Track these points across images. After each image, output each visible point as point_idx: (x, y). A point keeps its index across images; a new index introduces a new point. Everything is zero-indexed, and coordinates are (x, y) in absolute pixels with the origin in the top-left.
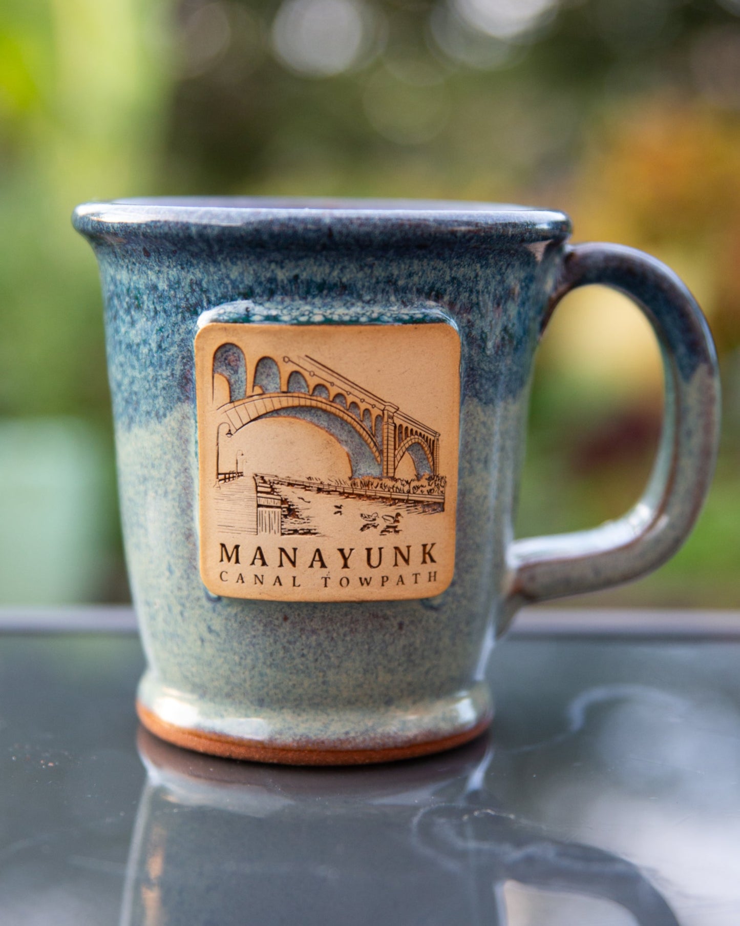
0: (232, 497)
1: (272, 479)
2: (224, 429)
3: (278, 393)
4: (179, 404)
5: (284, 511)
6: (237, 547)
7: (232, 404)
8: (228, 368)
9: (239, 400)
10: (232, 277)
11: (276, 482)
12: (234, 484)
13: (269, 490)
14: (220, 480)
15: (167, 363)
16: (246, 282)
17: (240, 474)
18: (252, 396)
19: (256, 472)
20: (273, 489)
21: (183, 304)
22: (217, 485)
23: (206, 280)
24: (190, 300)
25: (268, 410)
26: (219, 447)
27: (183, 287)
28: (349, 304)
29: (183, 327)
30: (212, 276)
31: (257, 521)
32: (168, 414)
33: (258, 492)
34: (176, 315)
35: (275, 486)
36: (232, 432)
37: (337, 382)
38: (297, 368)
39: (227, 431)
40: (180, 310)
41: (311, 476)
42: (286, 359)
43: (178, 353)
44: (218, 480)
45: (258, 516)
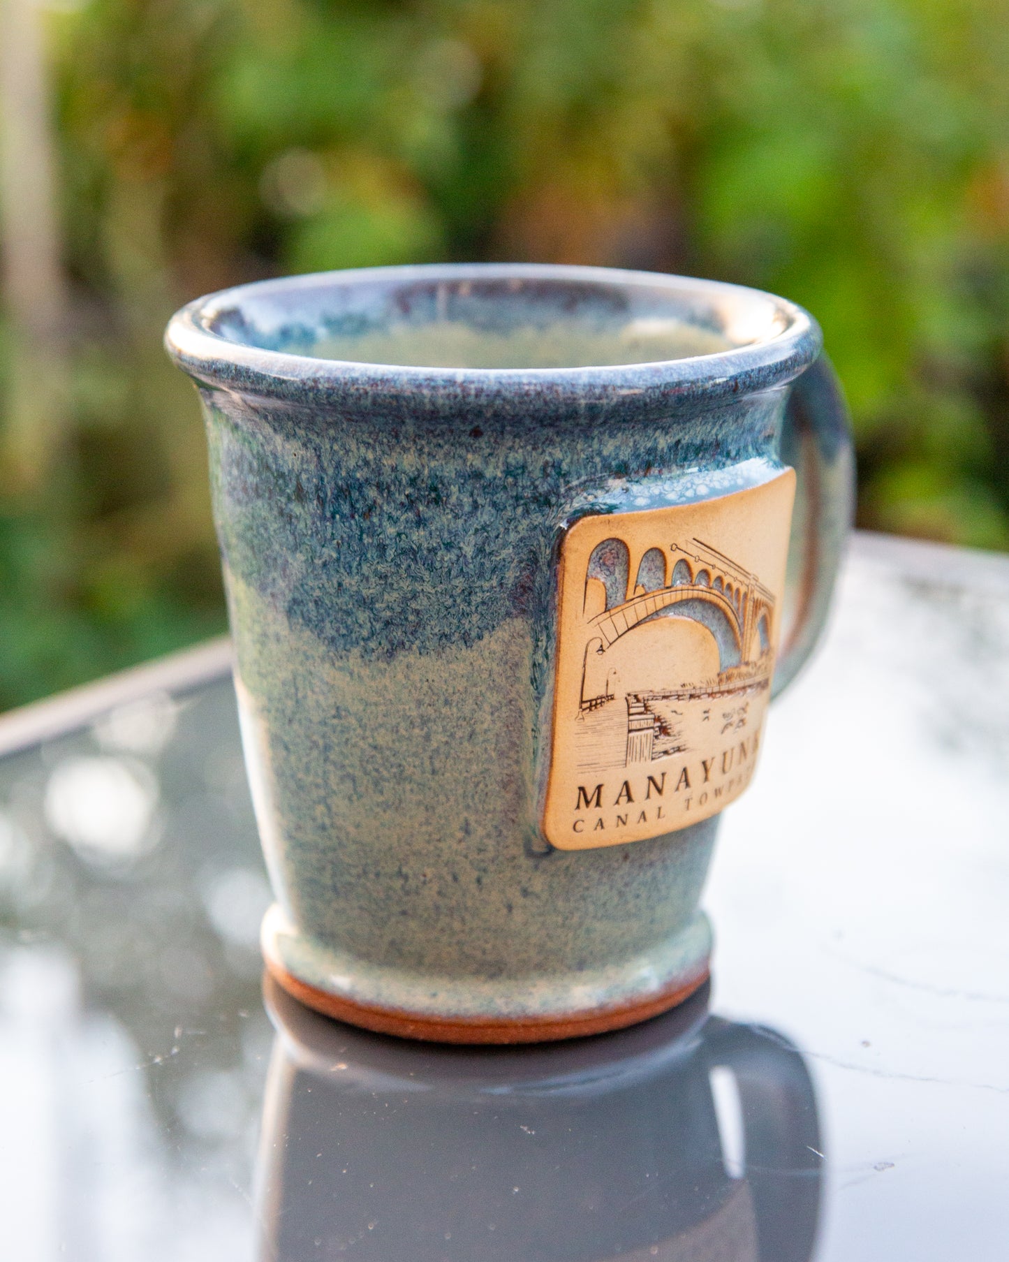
0: (598, 728)
1: (646, 696)
2: (595, 645)
3: (662, 590)
4: (508, 620)
5: (656, 731)
6: (599, 787)
7: (608, 613)
8: (603, 569)
9: (617, 607)
10: (605, 453)
11: (650, 698)
12: (601, 713)
13: (642, 709)
14: (584, 710)
15: (493, 571)
16: (621, 457)
17: (611, 698)
18: (633, 599)
19: (629, 691)
20: (646, 707)
21: (528, 493)
22: (580, 716)
23: (568, 460)
24: (540, 487)
25: (649, 613)
26: (586, 669)
27: (529, 472)
28: (721, 465)
29: (525, 522)
30: (578, 454)
31: (627, 751)
32: (486, 635)
33: (629, 715)
34: (515, 508)
35: (650, 703)
36: (604, 648)
37: (719, 564)
38: (684, 556)
39: (598, 647)
40: (522, 502)
41: (686, 682)
42: (674, 547)
43: (513, 556)
44: (581, 710)
45: (629, 744)
